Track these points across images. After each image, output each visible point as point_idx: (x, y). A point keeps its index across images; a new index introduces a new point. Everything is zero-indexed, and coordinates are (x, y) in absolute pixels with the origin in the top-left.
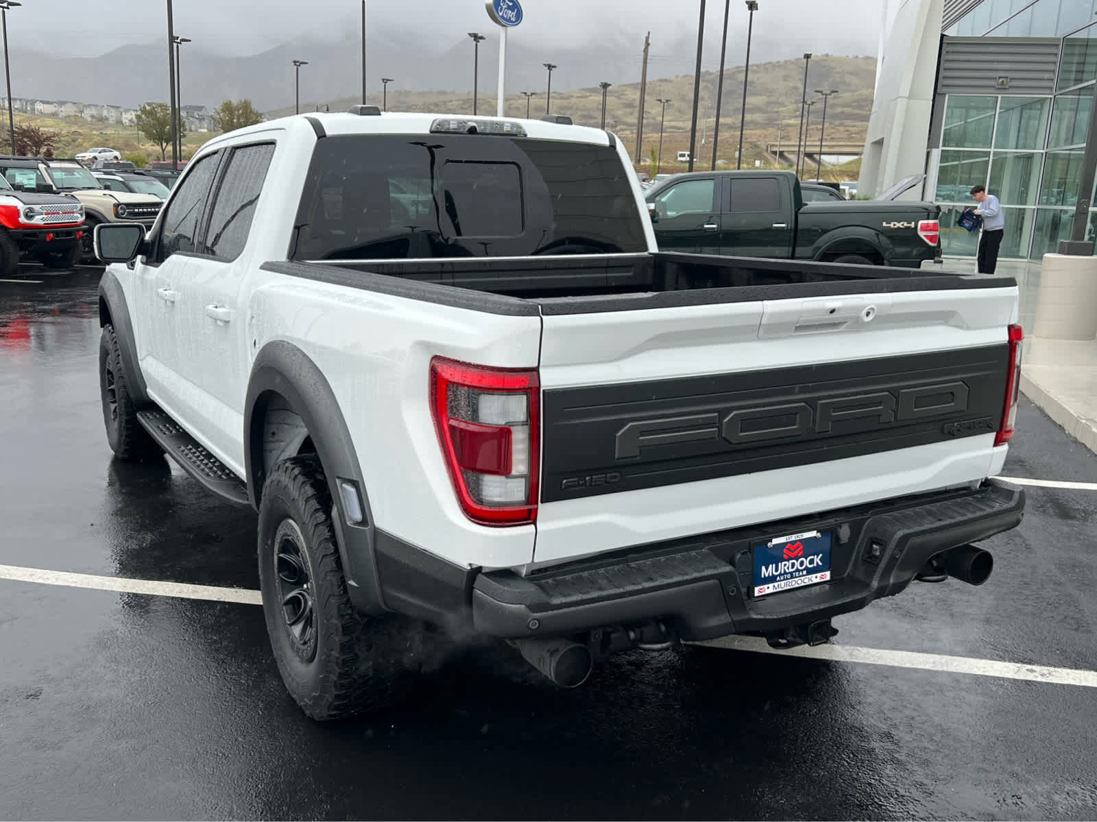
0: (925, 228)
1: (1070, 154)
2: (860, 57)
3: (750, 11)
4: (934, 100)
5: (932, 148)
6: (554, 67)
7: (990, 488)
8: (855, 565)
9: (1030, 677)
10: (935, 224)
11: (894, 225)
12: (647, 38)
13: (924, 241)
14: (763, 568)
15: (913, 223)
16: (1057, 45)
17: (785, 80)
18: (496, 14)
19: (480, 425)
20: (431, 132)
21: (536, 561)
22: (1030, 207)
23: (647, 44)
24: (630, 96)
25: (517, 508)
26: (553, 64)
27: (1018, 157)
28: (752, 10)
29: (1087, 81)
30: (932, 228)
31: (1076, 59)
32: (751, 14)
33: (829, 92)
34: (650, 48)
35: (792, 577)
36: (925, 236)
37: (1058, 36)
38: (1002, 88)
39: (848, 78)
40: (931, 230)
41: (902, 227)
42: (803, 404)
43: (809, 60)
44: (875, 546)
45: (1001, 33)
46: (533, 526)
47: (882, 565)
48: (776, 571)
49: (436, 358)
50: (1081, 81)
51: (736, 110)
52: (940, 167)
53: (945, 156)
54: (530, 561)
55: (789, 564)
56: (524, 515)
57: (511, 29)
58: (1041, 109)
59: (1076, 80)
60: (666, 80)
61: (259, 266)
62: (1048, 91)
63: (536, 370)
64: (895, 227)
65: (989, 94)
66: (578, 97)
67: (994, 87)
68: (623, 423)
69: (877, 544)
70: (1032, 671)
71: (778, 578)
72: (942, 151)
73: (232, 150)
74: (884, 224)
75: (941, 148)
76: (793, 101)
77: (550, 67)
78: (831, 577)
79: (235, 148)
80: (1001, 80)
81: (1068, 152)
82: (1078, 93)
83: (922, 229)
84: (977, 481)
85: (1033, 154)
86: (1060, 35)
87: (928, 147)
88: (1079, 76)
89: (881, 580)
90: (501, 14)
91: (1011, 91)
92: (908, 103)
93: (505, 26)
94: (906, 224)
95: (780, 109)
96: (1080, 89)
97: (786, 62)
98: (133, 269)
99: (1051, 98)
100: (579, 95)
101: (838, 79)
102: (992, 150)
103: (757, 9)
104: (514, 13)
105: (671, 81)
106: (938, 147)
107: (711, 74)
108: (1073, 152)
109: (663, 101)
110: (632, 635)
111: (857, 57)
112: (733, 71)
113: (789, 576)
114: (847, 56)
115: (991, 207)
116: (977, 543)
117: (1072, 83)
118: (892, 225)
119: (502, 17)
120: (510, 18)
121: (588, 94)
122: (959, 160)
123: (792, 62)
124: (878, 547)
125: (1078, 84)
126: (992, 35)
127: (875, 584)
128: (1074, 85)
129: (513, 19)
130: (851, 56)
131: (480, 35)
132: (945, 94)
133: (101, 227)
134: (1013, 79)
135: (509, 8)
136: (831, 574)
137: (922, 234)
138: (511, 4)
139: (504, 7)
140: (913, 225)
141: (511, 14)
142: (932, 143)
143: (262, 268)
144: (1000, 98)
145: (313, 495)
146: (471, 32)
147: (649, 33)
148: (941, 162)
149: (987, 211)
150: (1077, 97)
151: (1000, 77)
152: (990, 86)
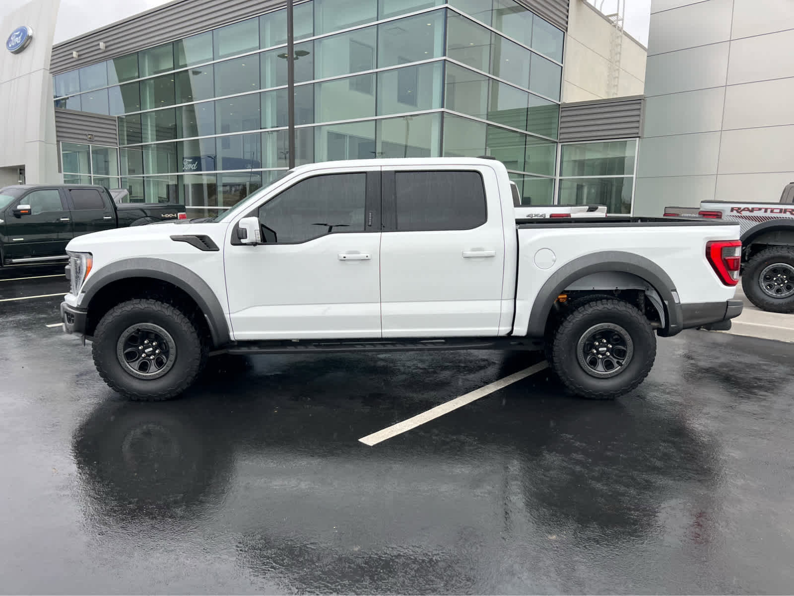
5: (59, 173)
16: (115, 121)
38: (91, 140)
49: (710, 241)
62: (115, 145)
65: (84, 144)
67: (86, 139)
72: (64, 174)
74: (162, 215)
91: (95, 143)
92: (45, 146)
99: (117, 149)
102: (92, 175)
106: (62, 172)
118: (166, 216)
132: (59, 141)
134: (97, 136)
144: (90, 146)
151: (89, 135)
152: (84, 139)
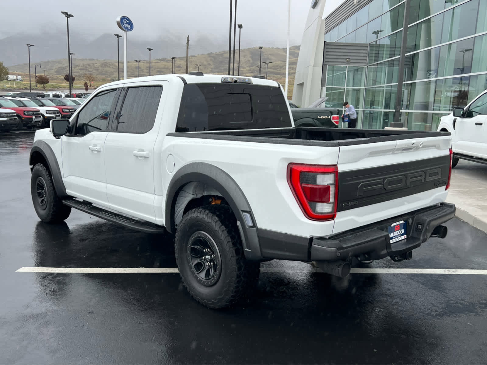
0: (334, 118)
1: (375, 89)
2: (275, 48)
3: (239, 29)
4: (323, 67)
5: (323, 86)
6: (152, 50)
7: (444, 205)
8: (413, 232)
9: (450, 273)
10: (337, 117)
11: (322, 117)
12: (188, 38)
13: (334, 123)
14: (390, 234)
15: (329, 116)
16: (367, 46)
17: (244, 57)
18: (122, 26)
19: (317, 185)
20: (222, 82)
21: (333, 233)
22: (361, 110)
23: (188, 41)
24: (178, 62)
25: (329, 214)
26: (151, 49)
27: (354, 90)
28: (240, 28)
29: (380, 60)
30: (336, 118)
31: (374, 52)
32: (240, 30)
33: (268, 63)
34: (189, 42)
35: (397, 237)
36: (335, 122)
37: (367, 43)
38: (348, 63)
39: (270, 57)
40: (336, 119)
41: (325, 118)
42: (403, 176)
43: (262, 49)
44: (419, 225)
45: (343, 41)
46: (333, 221)
47: (423, 232)
48: (393, 235)
49: (290, 164)
50: (378, 61)
51: (225, 70)
52: (326, 93)
53: (328, 89)
54: (331, 233)
55: (396, 232)
56: (331, 217)
57: (128, 32)
58: (362, 71)
59: (375, 60)
60: (194, 56)
61: (166, 135)
62: (365, 64)
63: (336, 165)
64: (323, 118)
65: (343, 65)
66: (155, 63)
67: (345, 62)
68: (359, 183)
69: (420, 224)
70: (449, 271)
71: (393, 238)
72: (327, 87)
73: (127, 89)
74: (319, 117)
75: (326, 87)
76: (248, 66)
77: (150, 50)
78: (407, 237)
79: (129, 88)
80: (347, 60)
81: (375, 88)
82: (377, 65)
83: (333, 119)
84: (439, 203)
85: (360, 89)
86: (368, 42)
87: (321, 86)
88: (377, 58)
89: (423, 236)
90: (124, 26)
91: (351, 64)
92: (313, 69)
93: (126, 31)
94: (327, 117)
95: (243, 70)
96: (378, 64)
97: (244, 49)
98: (60, 139)
99: (366, 67)
100: (156, 62)
101: (266, 57)
102: (346, 87)
103: (242, 28)
104: (130, 26)
105: (196, 57)
106: (325, 86)
107: (213, 54)
108: (376, 88)
109: (198, 65)
110: (359, 259)
111: (273, 48)
112: (222, 52)
113: (396, 237)
114: (269, 47)
115: (352, 110)
116: (443, 224)
117: (373, 61)
118: (321, 117)
119: (124, 27)
120: (128, 28)
121: (159, 61)
122: (331, 91)
123: (247, 50)
124: (420, 226)
125: (376, 62)
126: (339, 42)
127: (421, 238)
128: (374, 62)
129: (129, 28)
130: (271, 48)
131: (119, 35)
132: (326, 65)
133: (54, 121)
134: (352, 59)
135: (127, 23)
136: (407, 236)
137: (333, 121)
138: (128, 21)
139: (125, 23)
140: (329, 117)
141: (128, 26)
142: (323, 85)
143: (167, 135)
144: (347, 67)
145: (218, 220)
146: (116, 34)
147: (189, 36)
148: (326, 91)
149: (351, 112)
150: (376, 67)
151: (347, 59)
152: (343, 62)
